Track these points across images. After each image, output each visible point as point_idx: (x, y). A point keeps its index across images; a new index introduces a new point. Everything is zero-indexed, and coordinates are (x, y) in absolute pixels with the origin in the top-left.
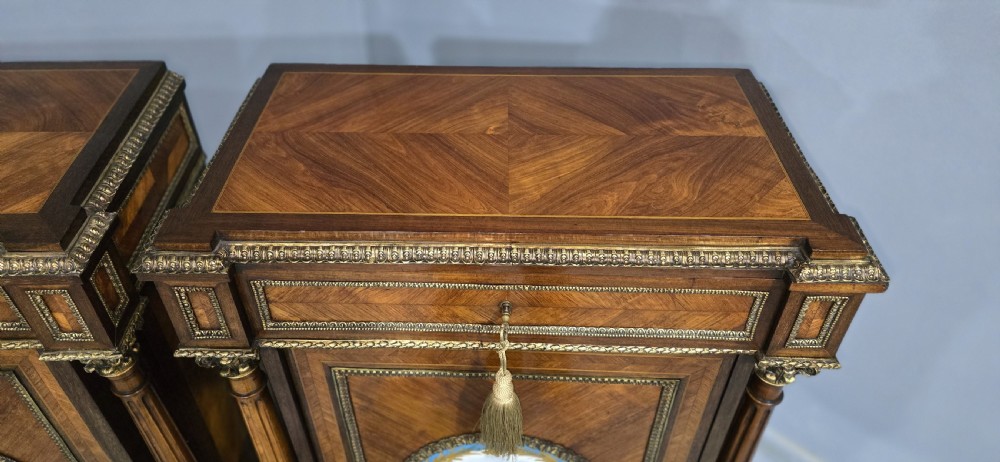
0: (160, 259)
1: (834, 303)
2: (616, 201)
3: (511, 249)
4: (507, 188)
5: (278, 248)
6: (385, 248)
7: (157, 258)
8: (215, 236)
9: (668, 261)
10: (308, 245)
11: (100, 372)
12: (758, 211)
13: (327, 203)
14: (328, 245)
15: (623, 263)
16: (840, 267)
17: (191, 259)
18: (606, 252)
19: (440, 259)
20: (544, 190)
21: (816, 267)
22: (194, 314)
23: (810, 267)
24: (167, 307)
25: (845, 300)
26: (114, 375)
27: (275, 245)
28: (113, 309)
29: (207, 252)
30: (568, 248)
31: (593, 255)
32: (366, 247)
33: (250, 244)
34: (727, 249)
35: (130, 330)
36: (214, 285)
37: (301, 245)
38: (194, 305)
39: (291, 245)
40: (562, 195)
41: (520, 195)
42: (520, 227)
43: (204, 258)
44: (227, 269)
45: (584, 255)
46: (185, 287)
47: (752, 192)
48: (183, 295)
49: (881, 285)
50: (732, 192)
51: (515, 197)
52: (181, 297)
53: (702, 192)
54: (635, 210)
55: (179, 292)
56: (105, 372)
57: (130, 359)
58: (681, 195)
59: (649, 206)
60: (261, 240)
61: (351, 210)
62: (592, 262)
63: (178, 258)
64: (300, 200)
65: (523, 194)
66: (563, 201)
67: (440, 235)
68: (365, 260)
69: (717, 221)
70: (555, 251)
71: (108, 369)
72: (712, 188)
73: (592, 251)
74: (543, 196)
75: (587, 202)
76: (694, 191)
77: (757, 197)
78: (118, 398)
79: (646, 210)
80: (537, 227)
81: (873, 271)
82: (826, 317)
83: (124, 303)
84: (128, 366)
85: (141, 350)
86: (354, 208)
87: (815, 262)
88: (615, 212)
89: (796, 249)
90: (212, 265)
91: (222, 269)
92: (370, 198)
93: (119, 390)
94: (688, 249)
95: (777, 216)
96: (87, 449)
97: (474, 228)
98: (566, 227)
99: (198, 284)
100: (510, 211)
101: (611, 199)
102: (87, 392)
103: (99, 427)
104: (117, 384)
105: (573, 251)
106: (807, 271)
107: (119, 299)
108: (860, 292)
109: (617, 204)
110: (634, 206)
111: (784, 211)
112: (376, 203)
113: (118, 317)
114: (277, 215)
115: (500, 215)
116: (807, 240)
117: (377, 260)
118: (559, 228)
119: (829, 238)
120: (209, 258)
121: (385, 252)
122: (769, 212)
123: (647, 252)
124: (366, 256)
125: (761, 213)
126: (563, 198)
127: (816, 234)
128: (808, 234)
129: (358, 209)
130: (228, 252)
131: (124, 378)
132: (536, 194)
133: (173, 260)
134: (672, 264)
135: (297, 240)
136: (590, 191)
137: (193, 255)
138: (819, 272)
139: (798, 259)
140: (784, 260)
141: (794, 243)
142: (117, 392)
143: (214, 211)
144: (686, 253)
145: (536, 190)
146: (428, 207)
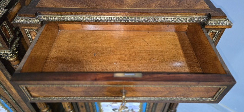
0: (20, 19)
1: (216, 33)
2: (155, 5)
3: (125, 18)
4: (123, 2)
5: (56, 17)
6: (88, 17)
7: (19, 19)
8: (36, 13)
9: (170, 20)
10: (65, 16)
11: (6, 58)
12: (195, 7)
13: (70, 5)
14: (71, 16)
15: (157, 21)
16: (219, 21)
17: (29, 20)
18: (153, 18)
19: (104, 20)
20: (134, 2)
21: (212, 21)
22: (32, 38)
23: (211, 21)
24: (24, 36)
25: (219, 31)
26: (10, 59)
27: (55, 16)
28: (9, 39)
29: (34, 17)
30: (142, 17)
31: (149, 19)
32: (82, 17)
33: (47, 16)
34: (187, 17)
35: (14, 46)
36: (37, 29)
37: (63, 16)
38: (32, 36)
39: (60, 16)
40: (139, 3)
41: (127, 4)
42: (128, 11)
43: (33, 19)
44: (40, 22)
45: (146, 19)
46: (28, 29)
47: (193, 3)
48: (28, 32)
49: (230, 26)
50: (188, 3)
51: (126, 4)
52: (27, 33)
53: (179, 3)
54: (160, 7)
55: (27, 31)
56: (7, 58)
57: (15, 55)
58: (173, 3)
59: (164, 6)
60: (50, 15)
61: (77, 7)
62: (149, 21)
63: (25, 19)
64: (62, 4)
65: (128, 3)
66: (140, 5)
67: (104, 13)
68: (82, 20)
69: (184, 9)
70: (138, 18)
71: (8, 57)
72: (182, 2)
73: (149, 18)
74: (134, 4)
75: (147, 5)
76: (177, 3)
77: (195, 4)
78: (13, 67)
79: (164, 7)
80: (133, 11)
81: (228, 22)
82: (213, 38)
83: (12, 38)
84: (14, 57)
85: (18, 53)
86: (78, 6)
87: (212, 20)
88: (155, 7)
89: (206, 17)
90: (36, 21)
91: (39, 22)
92: (83, 4)
93: (13, 64)
94: (176, 17)
95: (200, 8)
96: (5, 83)
97: (114, 11)
98: (141, 11)
99: (32, 27)
100: (124, 7)
101: (154, 5)
102: (3, 65)
103: (8, 76)
104: (12, 63)
105: (143, 18)
106: (210, 22)
107: (10, 36)
108: (224, 28)
109: (155, 6)
110: (160, 6)
111: (203, 7)
112: (85, 5)
113: (10, 41)
114: (55, 8)
115: (122, 8)
116: (210, 14)
117: (85, 20)
118: (139, 11)
119: (216, 13)
120: (34, 19)
121: (88, 18)
122: (199, 7)
123: (164, 18)
124: (82, 19)
125: (196, 8)
126: (140, 4)
127: (212, 12)
128: (210, 12)
129: (79, 6)
130: (41, 18)
131: (14, 61)
132: (132, 4)
133: (24, 20)
134: (171, 21)
135: (61, 15)
136: (148, 3)
137: (30, 18)
138: (213, 22)
139: (207, 19)
140: (203, 20)
141: (206, 15)
142: (12, 65)
143: (36, 7)
144: (175, 18)
145: (132, 2)
146: (100, 6)
